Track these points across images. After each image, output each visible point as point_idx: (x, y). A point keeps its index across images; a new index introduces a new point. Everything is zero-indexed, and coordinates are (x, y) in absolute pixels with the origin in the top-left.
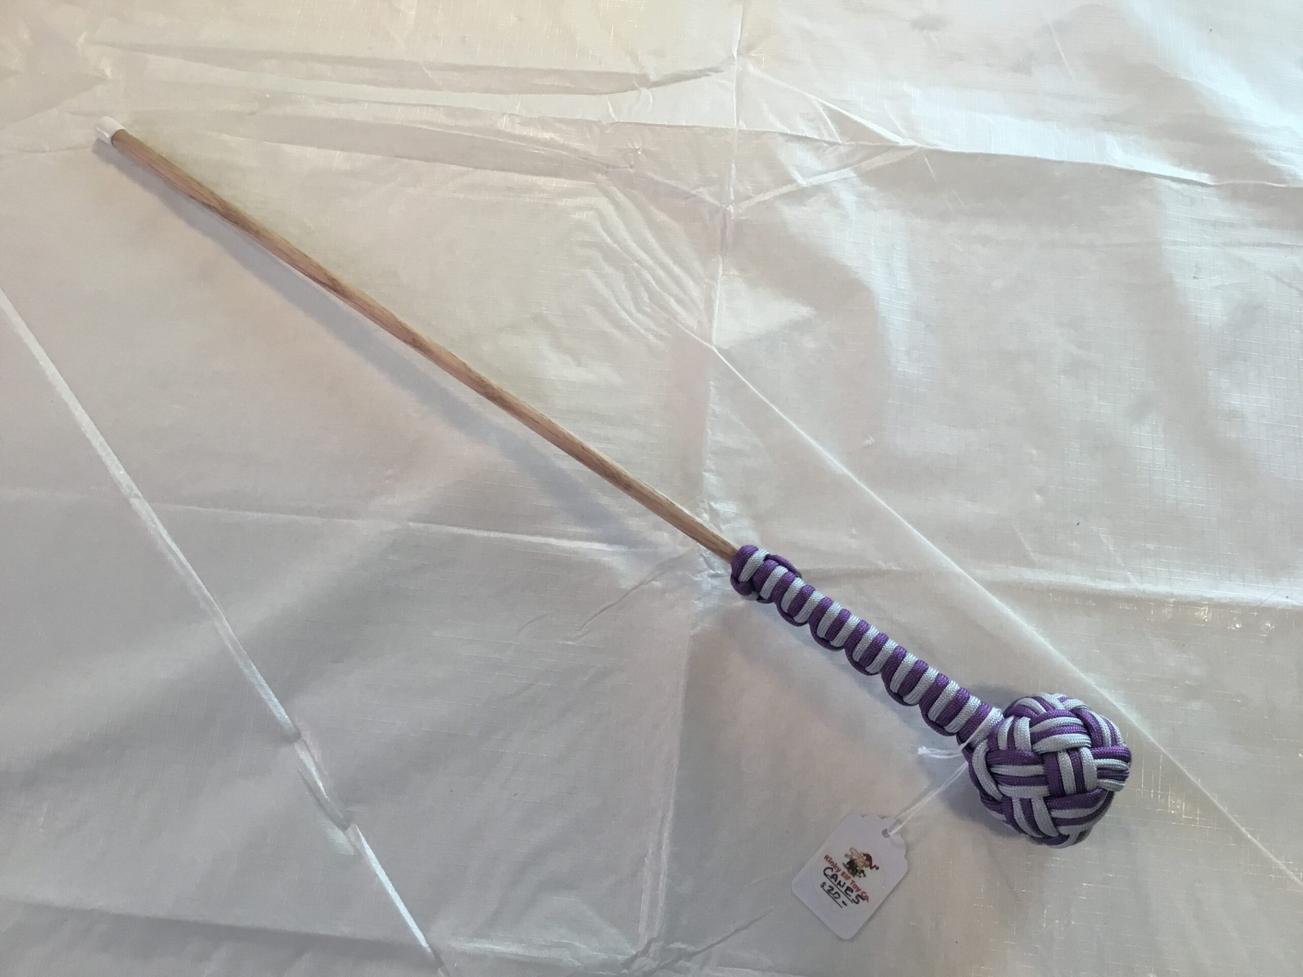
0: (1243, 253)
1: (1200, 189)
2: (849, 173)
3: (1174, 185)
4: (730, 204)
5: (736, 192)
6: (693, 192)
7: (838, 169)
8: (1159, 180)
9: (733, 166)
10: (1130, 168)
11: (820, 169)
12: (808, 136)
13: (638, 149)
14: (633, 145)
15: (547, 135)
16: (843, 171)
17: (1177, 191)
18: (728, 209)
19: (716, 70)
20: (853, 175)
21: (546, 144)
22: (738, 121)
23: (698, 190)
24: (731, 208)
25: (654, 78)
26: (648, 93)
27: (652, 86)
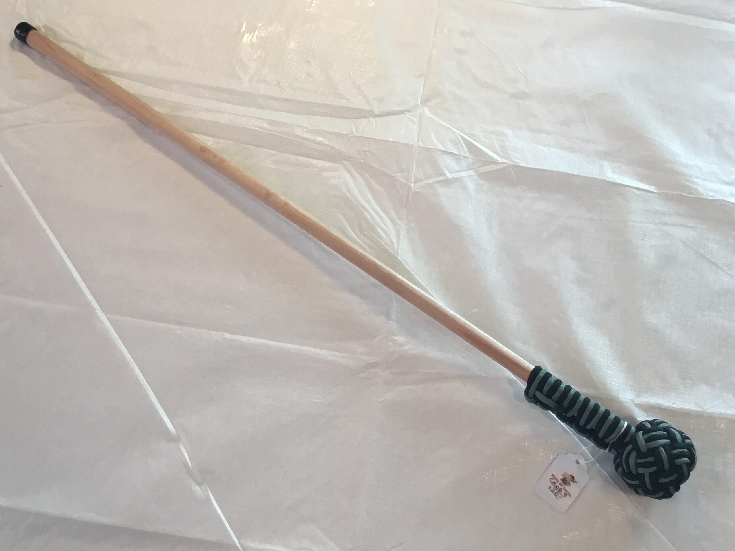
0: (668, 229)
1: (649, 194)
2: (472, 173)
3: (636, 191)
4: (412, 183)
5: (415, 177)
6: (393, 175)
7: (467, 170)
8: (629, 188)
9: (415, 164)
10: (614, 181)
11: (458, 169)
12: (453, 152)
13: (366, 151)
14: (364, 148)
15: (320, 139)
16: (470, 171)
17: (637, 195)
18: (411, 185)
19: (410, 112)
20: (475, 174)
21: (319, 143)
22: (418, 140)
23: (396, 174)
24: (412, 185)
25: (377, 112)
26: (373, 120)
27: (375, 117)
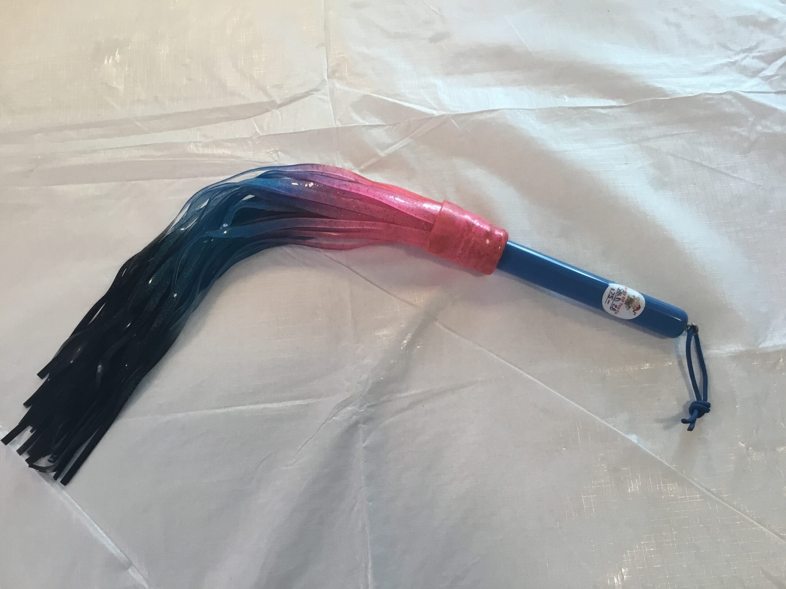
2: (408, 140)
11: (391, 142)
13: (278, 151)
14: (274, 148)
15: (220, 151)
16: (405, 140)
19: (316, 90)
20: (411, 141)
21: (221, 156)
22: (336, 121)
25: (279, 102)
26: (277, 112)
27: (278, 108)
